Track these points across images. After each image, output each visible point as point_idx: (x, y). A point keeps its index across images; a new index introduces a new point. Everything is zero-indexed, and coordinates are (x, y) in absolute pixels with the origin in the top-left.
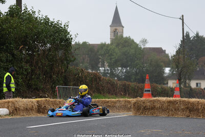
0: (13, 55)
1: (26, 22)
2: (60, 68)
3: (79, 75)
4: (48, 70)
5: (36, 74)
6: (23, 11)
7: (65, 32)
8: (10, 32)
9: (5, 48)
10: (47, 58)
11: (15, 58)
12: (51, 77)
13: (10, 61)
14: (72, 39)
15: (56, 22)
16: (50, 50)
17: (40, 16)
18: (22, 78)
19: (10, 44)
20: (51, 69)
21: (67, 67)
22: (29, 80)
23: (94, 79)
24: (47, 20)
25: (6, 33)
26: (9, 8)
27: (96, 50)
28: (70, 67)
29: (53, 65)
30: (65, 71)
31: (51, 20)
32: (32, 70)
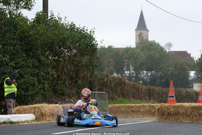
0: (40, 61)
1: (52, 28)
2: (86, 73)
3: (104, 79)
4: (74, 76)
5: (62, 80)
6: (49, 18)
7: (91, 38)
8: (36, 39)
9: (31, 54)
10: (73, 64)
11: (41, 64)
12: (76, 82)
13: (37, 67)
14: (97, 44)
15: (82, 29)
16: (75, 55)
17: (66, 22)
18: (48, 84)
19: (37, 50)
20: (77, 74)
21: (93, 72)
22: (55, 86)
23: (119, 84)
24: (73, 27)
25: (33, 39)
26: (36, 15)
27: (121, 53)
28: (96, 72)
29: (78, 70)
30: (91, 76)
31: (77, 26)
32: (58, 76)
